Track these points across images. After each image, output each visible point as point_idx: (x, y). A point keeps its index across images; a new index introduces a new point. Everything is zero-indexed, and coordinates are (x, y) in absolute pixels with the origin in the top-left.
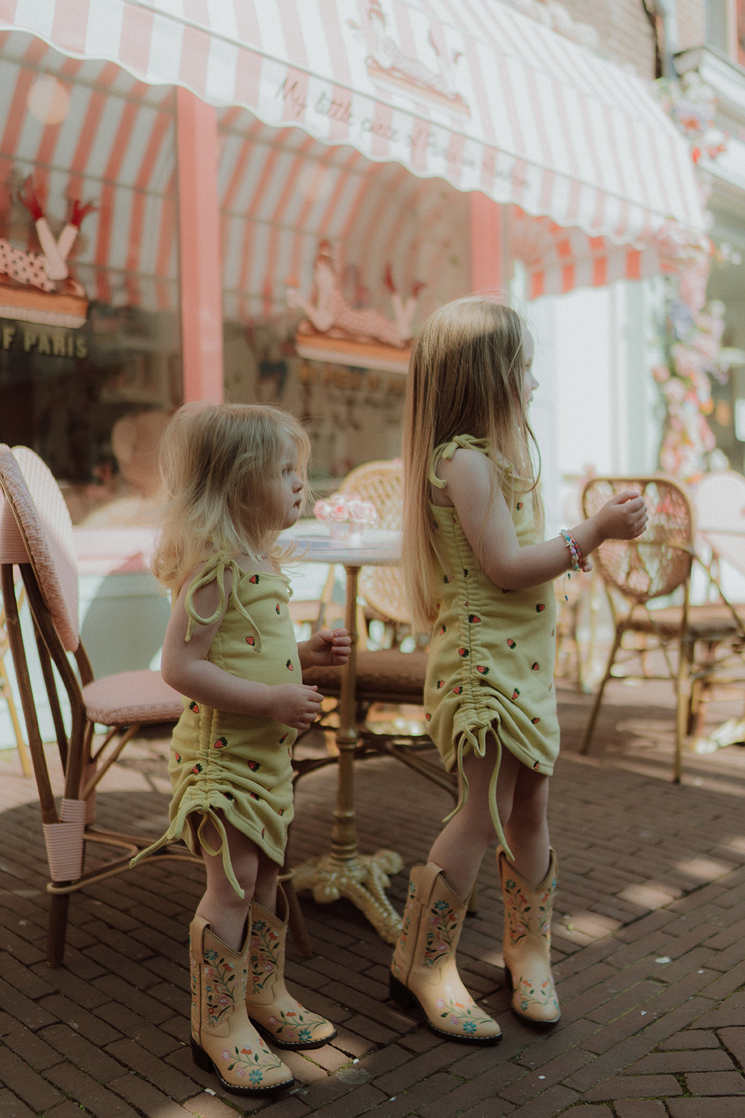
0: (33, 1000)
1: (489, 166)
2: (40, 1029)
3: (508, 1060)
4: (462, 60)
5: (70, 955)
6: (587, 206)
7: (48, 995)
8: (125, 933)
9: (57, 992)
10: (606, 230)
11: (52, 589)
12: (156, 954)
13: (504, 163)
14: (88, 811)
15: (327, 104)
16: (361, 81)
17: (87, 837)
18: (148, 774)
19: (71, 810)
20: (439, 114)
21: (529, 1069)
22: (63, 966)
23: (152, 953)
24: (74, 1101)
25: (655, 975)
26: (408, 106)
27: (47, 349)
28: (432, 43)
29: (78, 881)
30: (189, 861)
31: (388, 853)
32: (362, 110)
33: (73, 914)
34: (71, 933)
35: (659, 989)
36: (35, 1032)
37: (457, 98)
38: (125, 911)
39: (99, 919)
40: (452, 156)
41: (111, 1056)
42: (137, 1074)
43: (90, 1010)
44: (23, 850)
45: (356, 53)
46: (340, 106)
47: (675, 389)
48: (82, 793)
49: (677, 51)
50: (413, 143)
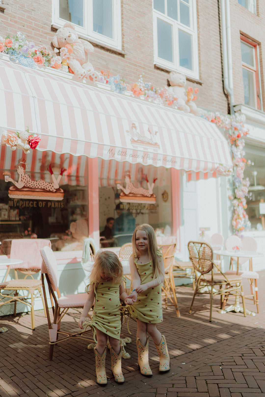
0: (46, 367)
1: (165, 160)
2: (47, 372)
3: (140, 381)
4: (158, 134)
5: (54, 358)
6: (194, 165)
7: (49, 366)
8: (66, 354)
9: (51, 365)
10: (201, 170)
11: (51, 279)
12: (72, 359)
13: (169, 158)
14: (59, 327)
15: (120, 153)
16: (129, 146)
17: (58, 332)
18: (74, 317)
19: (55, 327)
20: (150, 149)
21: (144, 382)
22: (52, 360)
23: (71, 358)
24: (53, 384)
25: (180, 366)
26: (142, 149)
27: (54, 207)
28: (149, 131)
29: (56, 342)
30: (80, 338)
31: (128, 338)
32: (129, 152)
33: (55, 349)
34: (54, 354)
35: (180, 369)
36: (46, 372)
37: (156, 144)
38: (67, 350)
39: (60, 351)
40: (154, 159)
41: (61, 377)
42: (65, 380)
43: (57, 369)
44: (45, 335)
45: (128, 138)
46: (124, 152)
47: (236, 202)
48: (57, 322)
49: (234, 105)
50: (143, 158)
